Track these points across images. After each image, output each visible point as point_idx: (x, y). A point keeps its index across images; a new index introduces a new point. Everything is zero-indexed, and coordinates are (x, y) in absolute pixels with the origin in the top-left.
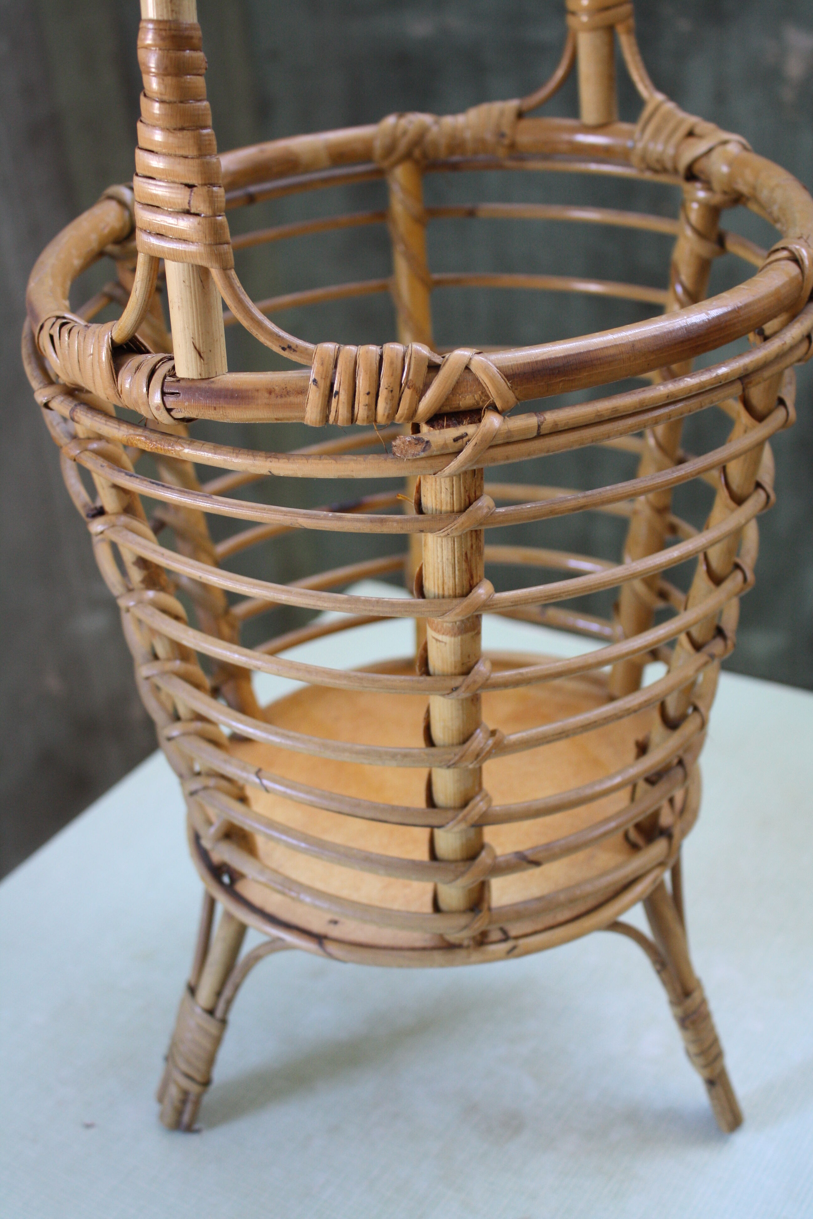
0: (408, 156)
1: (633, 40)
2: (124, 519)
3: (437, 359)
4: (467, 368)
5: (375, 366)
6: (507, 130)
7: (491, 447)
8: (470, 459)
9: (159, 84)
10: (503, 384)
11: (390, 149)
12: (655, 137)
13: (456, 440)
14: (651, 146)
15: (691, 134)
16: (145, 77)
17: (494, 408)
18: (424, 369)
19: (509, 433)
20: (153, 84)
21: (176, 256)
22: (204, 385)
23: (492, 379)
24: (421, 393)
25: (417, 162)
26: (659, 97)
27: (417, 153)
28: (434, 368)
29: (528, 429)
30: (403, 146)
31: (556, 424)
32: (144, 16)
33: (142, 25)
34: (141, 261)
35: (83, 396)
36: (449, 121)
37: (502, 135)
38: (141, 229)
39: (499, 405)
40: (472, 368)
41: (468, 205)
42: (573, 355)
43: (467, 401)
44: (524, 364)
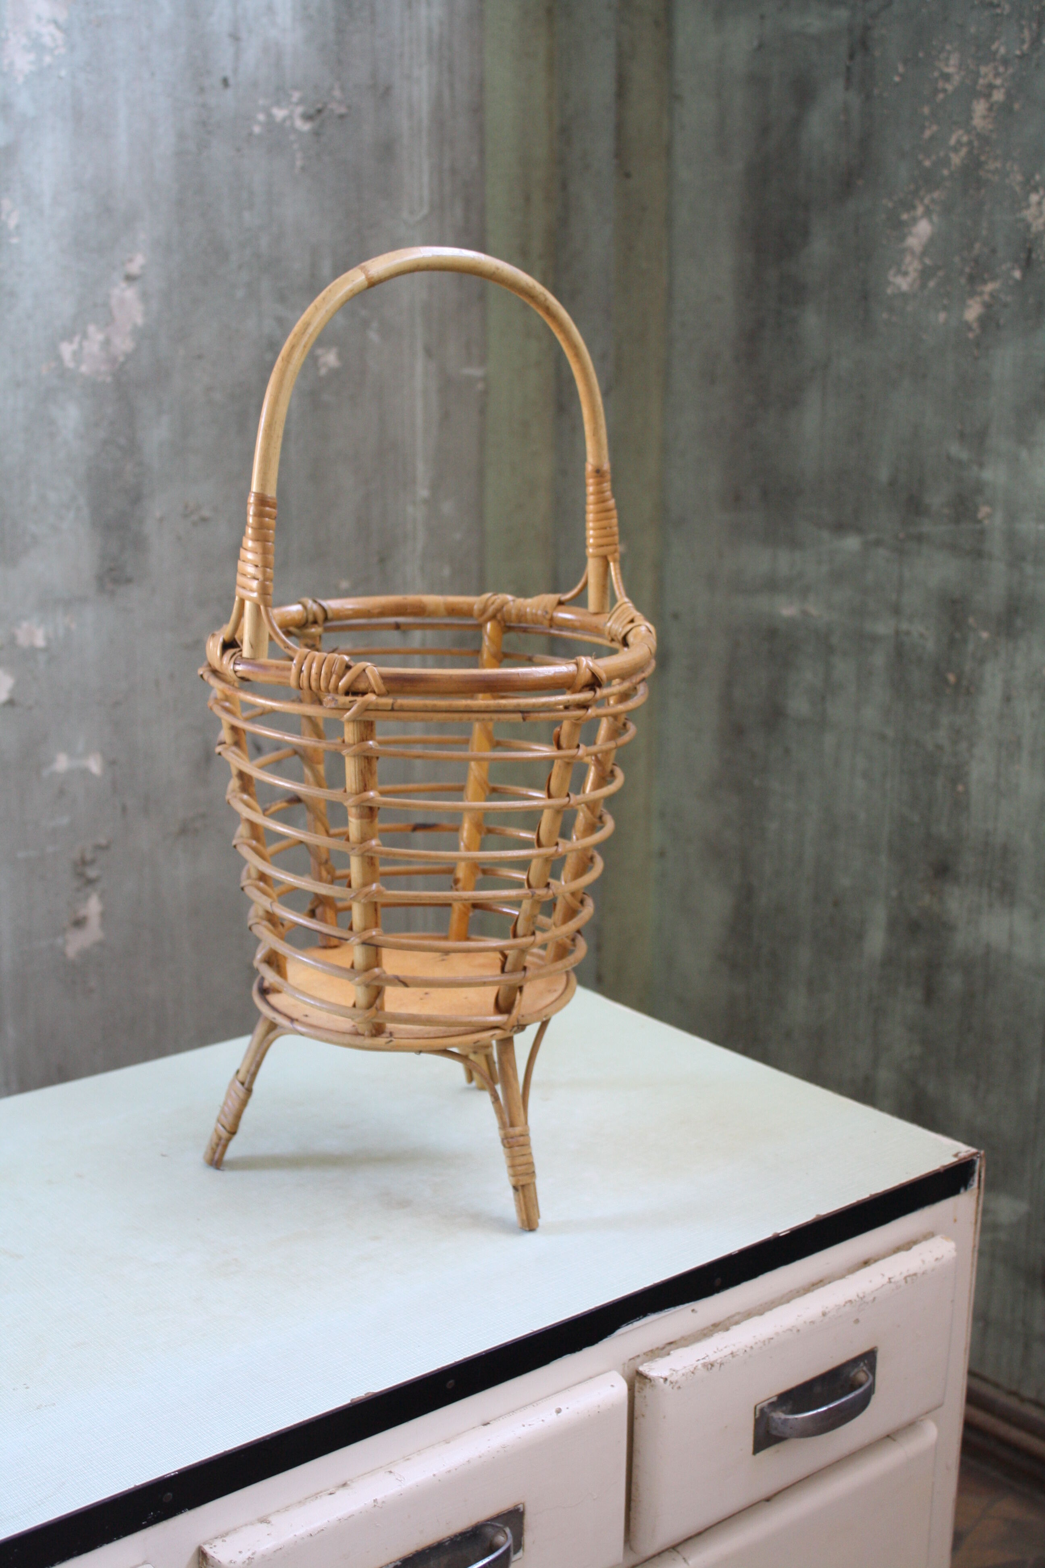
0: (493, 617)
1: (618, 566)
2: (234, 749)
3: (352, 663)
4: (364, 670)
5: (322, 661)
6: (550, 611)
7: (367, 710)
8: (355, 713)
9: (253, 520)
10: (380, 681)
11: (483, 611)
12: (615, 621)
13: (351, 702)
14: (613, 626)
15: (632, 621)
16: (248, 517)
17: (374, 692)
18: (344, 667)
19: (377, 705)
20: (251, 520)
21: (250, 599)
22: (251, 661)
23: (374, 677)
24: (340, 678)
25: (499, 622)
26: (626, 600)
27: (499, 616)
28: (348, 667)
29: (386, 704)
30: (491, 610)
31: (401, 705)
32: (252, 490)
33: (250, 493)
34: (237, 599)
35: (220, 675)
36: (520, 601)
37: (547, 612)
38: (239, 585)
39: (376, 690)
40: (367, 671)
41: (530, 654)
42: (417, 674)
43: (362, 686)
44: (392, 674)
